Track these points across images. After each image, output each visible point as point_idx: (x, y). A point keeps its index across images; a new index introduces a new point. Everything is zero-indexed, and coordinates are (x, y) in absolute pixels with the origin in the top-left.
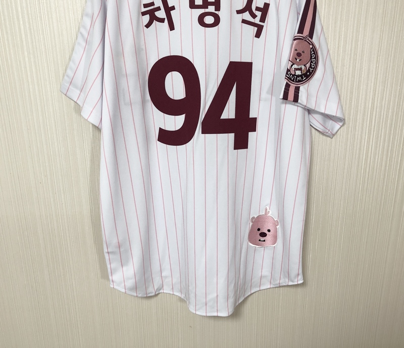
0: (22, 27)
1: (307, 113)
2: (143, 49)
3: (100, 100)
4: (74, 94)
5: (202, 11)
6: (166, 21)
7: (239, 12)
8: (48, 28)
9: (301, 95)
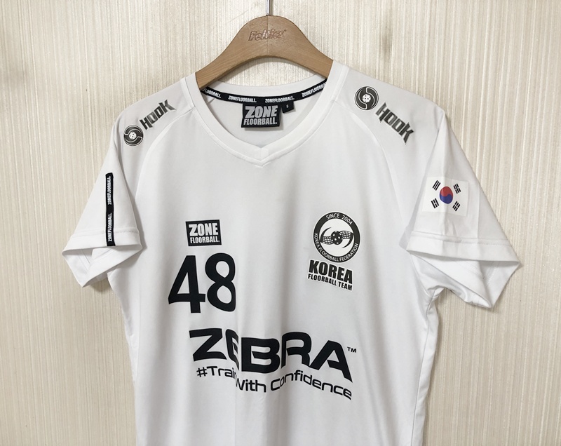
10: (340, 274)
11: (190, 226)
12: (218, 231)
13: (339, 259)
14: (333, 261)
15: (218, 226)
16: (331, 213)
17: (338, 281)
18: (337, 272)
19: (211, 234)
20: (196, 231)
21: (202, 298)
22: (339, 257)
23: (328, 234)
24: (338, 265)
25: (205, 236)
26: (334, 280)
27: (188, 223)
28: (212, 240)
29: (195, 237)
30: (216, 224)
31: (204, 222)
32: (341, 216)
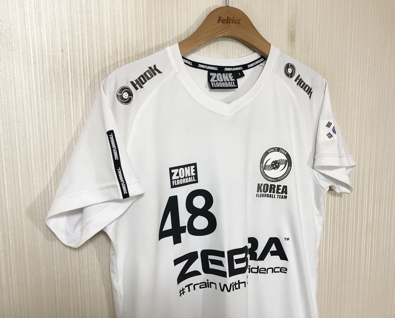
10: (278, 189)
11: (173, 171)
12: (196, 172)
13: (277, 180)
14: (273, 181)
15: (195, 168)
16: (271, 149)
17: (276, 195)
18: (276, 189)
19: (189, 175)
20: (178, 175)
21: (183, 230)
22: (277, 178)
23: (269, 163)
24: (276, 184)
25: (185, 177)
26: (274, 194)
27: (171, 169)
28: (190, 180)
29: (176, 180)
30: (194, 167)
31: (184, 167)
32: (278, 150)
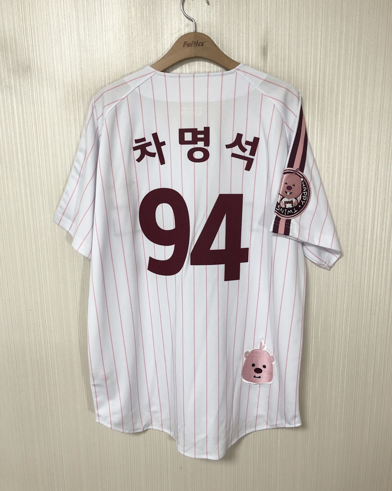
0: (20, 161)
1: (300, 245)
2: (134, 182)
3: (91, 231)
4: (67, 224)
5: (192, 146)
6: (157, 155)
7: (228, 146)
8: (44, 162)
9: (293, 228)
